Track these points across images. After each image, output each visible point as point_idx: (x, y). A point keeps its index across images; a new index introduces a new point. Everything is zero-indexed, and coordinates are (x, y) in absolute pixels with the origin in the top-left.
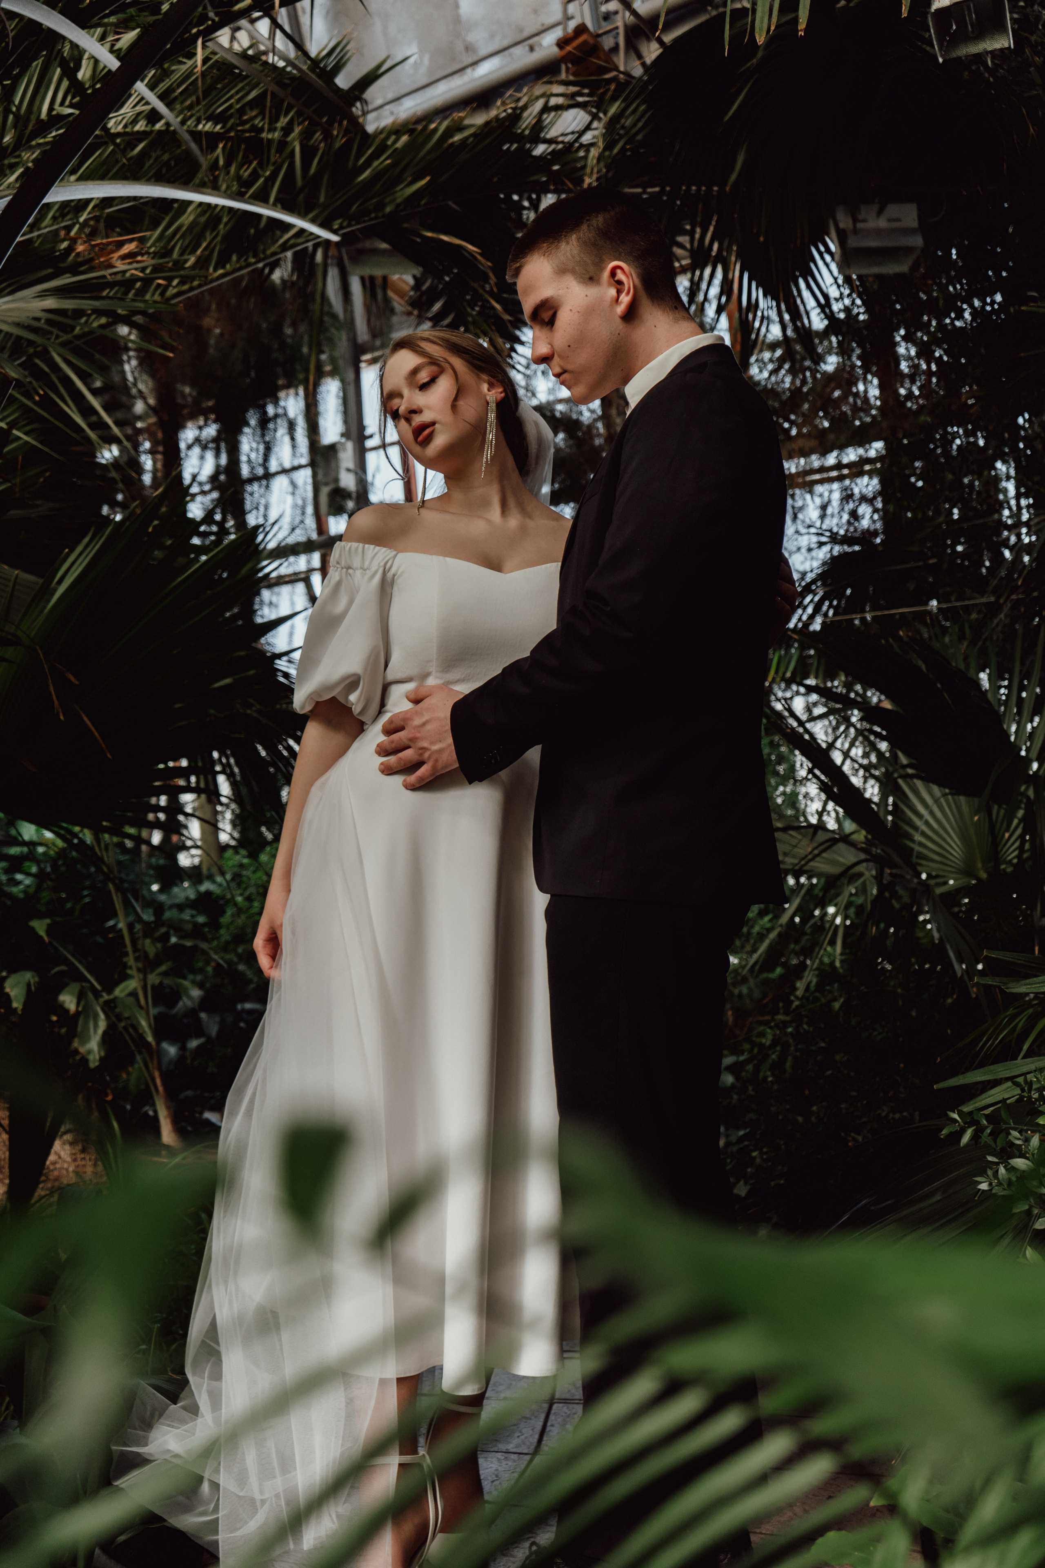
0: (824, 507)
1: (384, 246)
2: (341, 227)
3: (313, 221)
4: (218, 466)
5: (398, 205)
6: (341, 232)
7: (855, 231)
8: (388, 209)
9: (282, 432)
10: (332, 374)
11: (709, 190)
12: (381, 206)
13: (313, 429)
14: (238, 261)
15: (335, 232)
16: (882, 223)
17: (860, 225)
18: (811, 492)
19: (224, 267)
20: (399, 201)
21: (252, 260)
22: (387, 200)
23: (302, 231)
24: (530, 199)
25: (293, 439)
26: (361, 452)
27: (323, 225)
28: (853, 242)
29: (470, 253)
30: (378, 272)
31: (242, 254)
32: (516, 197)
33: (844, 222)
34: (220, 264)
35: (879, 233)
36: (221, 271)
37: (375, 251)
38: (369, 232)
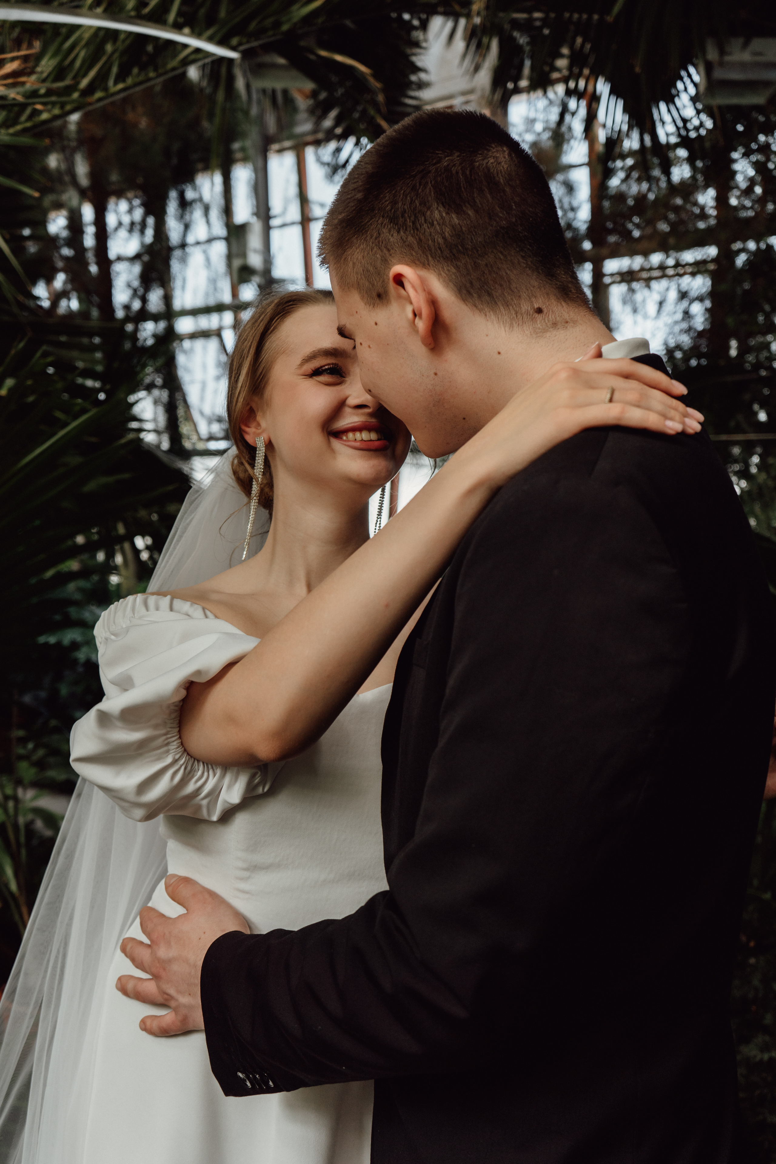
0: (661, 304)
1: (282, 61)
2: (240, 44)
3: (210, 39)
4: (143, 245)
5: (295, 24)
6: (242, 48)
7: (721, 64)
8: (285, 27)
9: (197, 214)
10: (245, 159)
11: (590, 18)
12: (277, 24)
13: (228, 211)
14: (139, 74)
15: (234, 49)
16: (746, 56)
17: (727, 58)
18: (648, 287)
19: (124, 81)
20: (295, 20)
21: (152, 74)
22: (284, 19)
23: (198, 50)
24: (420, 19)
25: (208, 222)
26: (267, 229)
27: (222, 42)
28: (719, 74)
29: (362, 73)
30: (279, 86)
31: (143, 68)
32: (406, 17)
33: (712, 55)
34: (120, 77)
35: (743, 66)
36: (120, 86)
37: (274, 66)
38: (267, 48)
